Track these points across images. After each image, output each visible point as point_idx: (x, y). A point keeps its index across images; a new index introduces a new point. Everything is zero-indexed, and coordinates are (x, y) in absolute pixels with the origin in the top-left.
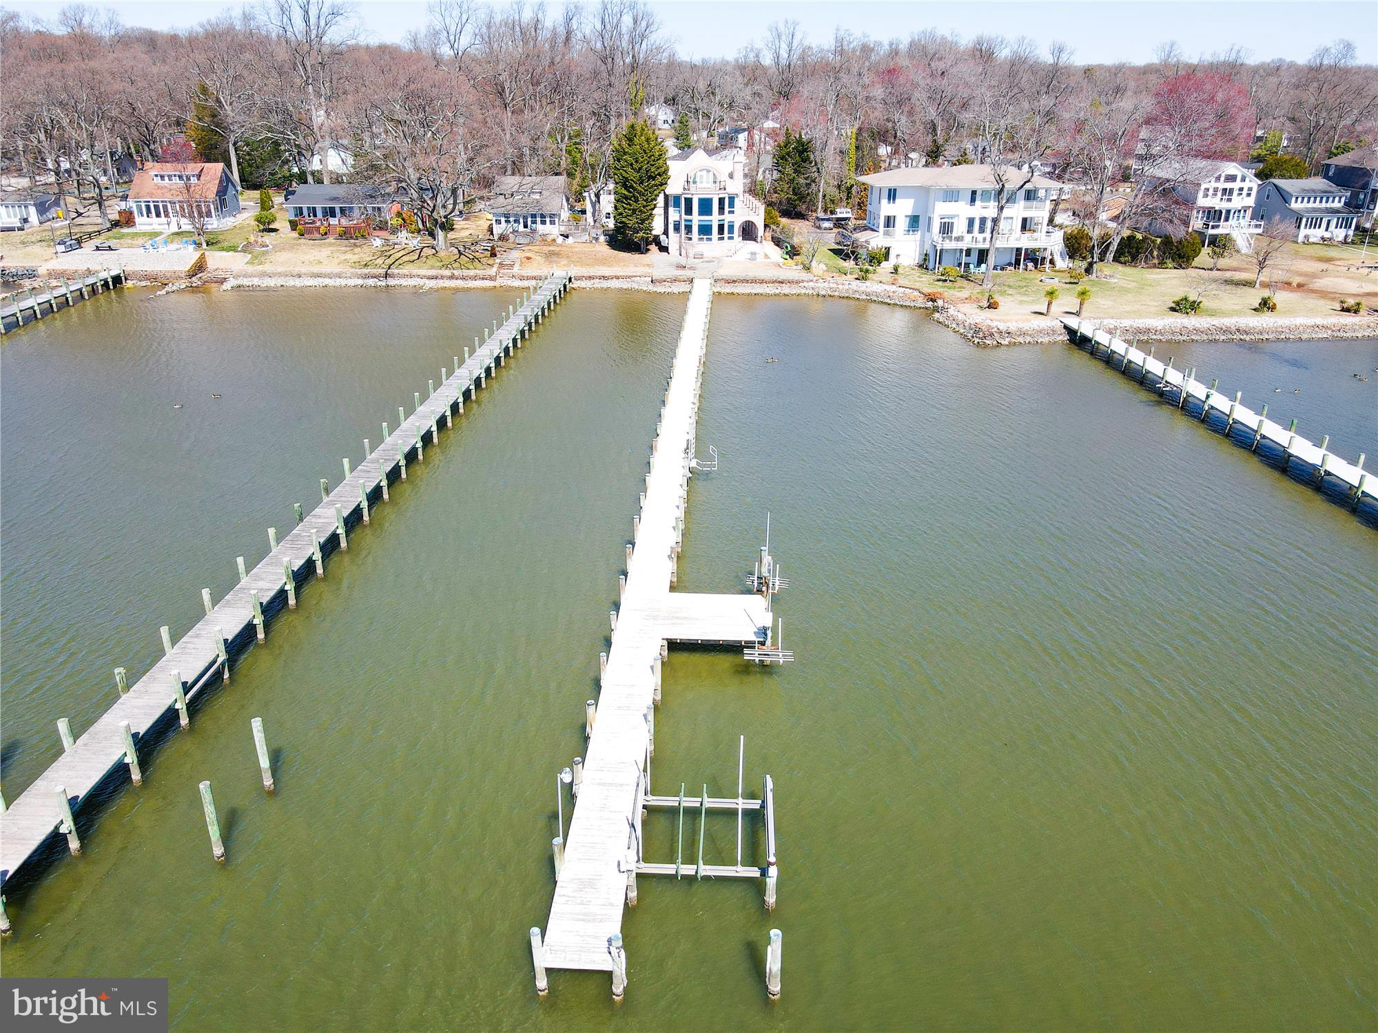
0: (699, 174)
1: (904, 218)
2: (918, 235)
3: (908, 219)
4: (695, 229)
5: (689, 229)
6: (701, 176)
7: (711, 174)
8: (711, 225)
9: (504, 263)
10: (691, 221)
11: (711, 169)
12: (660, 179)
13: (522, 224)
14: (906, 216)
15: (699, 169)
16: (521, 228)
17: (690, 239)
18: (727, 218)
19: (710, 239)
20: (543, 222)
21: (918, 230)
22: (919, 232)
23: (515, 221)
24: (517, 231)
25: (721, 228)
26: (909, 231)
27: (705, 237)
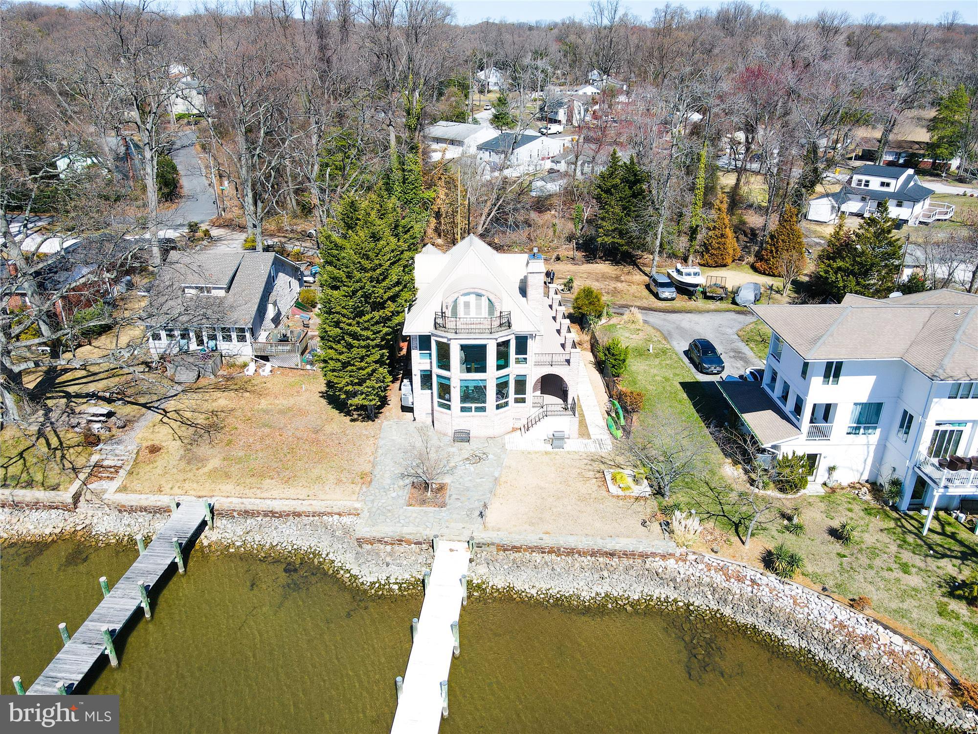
0: (462, 300)
1: (852, 406)
2: (874, 437)
3: (859, 408)
4: (456, 394)
5: (445, 390)
6: (467, 305)
7: (484, 302)
8: (485, 387)
9: (106, 463)
10: (449, 379)
11: (483, 292)
12: (391, 306)
13: (194, 340)
14: (856, 404)
15: (462, 292)
16: (193, 346)
17: (448, 407)
18: (514, 370)
19: (483, 409)
20: (227, 338)
21: (875, 428)
22: (878, 431)
23: (183, 336)
24: (186, 352)
25: (502, 388)
26: (858, 428)
27: (473, 406)
